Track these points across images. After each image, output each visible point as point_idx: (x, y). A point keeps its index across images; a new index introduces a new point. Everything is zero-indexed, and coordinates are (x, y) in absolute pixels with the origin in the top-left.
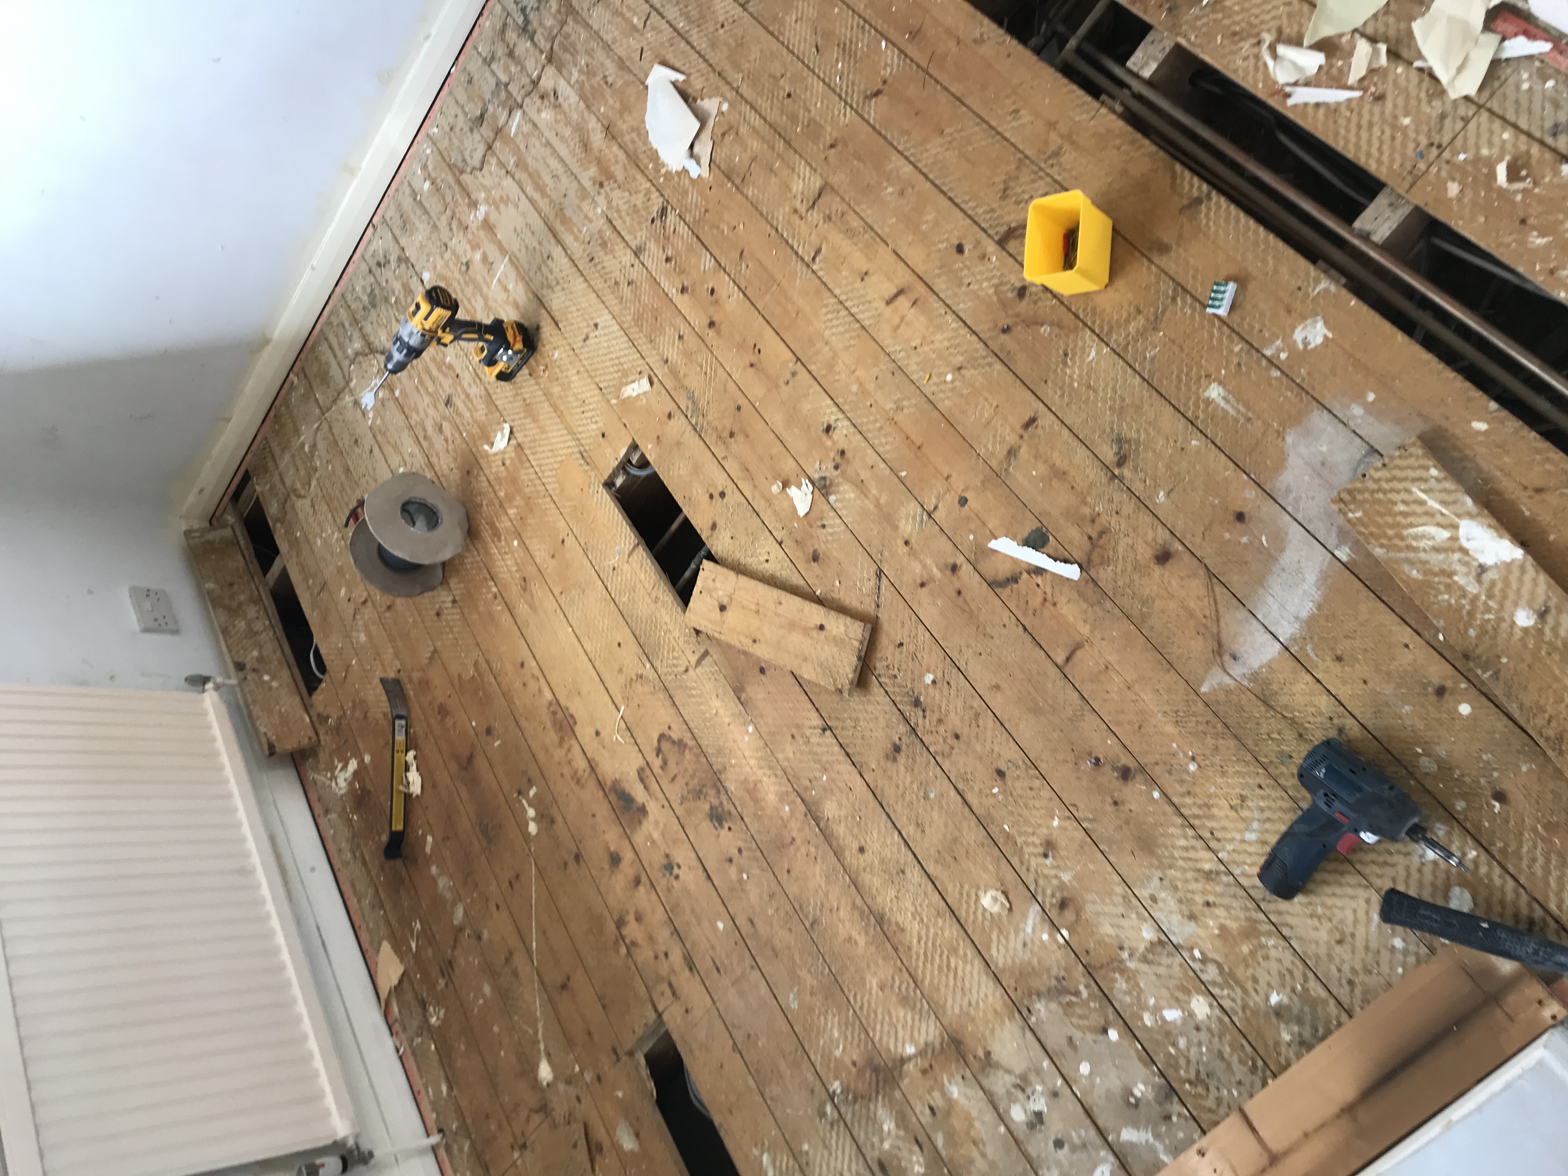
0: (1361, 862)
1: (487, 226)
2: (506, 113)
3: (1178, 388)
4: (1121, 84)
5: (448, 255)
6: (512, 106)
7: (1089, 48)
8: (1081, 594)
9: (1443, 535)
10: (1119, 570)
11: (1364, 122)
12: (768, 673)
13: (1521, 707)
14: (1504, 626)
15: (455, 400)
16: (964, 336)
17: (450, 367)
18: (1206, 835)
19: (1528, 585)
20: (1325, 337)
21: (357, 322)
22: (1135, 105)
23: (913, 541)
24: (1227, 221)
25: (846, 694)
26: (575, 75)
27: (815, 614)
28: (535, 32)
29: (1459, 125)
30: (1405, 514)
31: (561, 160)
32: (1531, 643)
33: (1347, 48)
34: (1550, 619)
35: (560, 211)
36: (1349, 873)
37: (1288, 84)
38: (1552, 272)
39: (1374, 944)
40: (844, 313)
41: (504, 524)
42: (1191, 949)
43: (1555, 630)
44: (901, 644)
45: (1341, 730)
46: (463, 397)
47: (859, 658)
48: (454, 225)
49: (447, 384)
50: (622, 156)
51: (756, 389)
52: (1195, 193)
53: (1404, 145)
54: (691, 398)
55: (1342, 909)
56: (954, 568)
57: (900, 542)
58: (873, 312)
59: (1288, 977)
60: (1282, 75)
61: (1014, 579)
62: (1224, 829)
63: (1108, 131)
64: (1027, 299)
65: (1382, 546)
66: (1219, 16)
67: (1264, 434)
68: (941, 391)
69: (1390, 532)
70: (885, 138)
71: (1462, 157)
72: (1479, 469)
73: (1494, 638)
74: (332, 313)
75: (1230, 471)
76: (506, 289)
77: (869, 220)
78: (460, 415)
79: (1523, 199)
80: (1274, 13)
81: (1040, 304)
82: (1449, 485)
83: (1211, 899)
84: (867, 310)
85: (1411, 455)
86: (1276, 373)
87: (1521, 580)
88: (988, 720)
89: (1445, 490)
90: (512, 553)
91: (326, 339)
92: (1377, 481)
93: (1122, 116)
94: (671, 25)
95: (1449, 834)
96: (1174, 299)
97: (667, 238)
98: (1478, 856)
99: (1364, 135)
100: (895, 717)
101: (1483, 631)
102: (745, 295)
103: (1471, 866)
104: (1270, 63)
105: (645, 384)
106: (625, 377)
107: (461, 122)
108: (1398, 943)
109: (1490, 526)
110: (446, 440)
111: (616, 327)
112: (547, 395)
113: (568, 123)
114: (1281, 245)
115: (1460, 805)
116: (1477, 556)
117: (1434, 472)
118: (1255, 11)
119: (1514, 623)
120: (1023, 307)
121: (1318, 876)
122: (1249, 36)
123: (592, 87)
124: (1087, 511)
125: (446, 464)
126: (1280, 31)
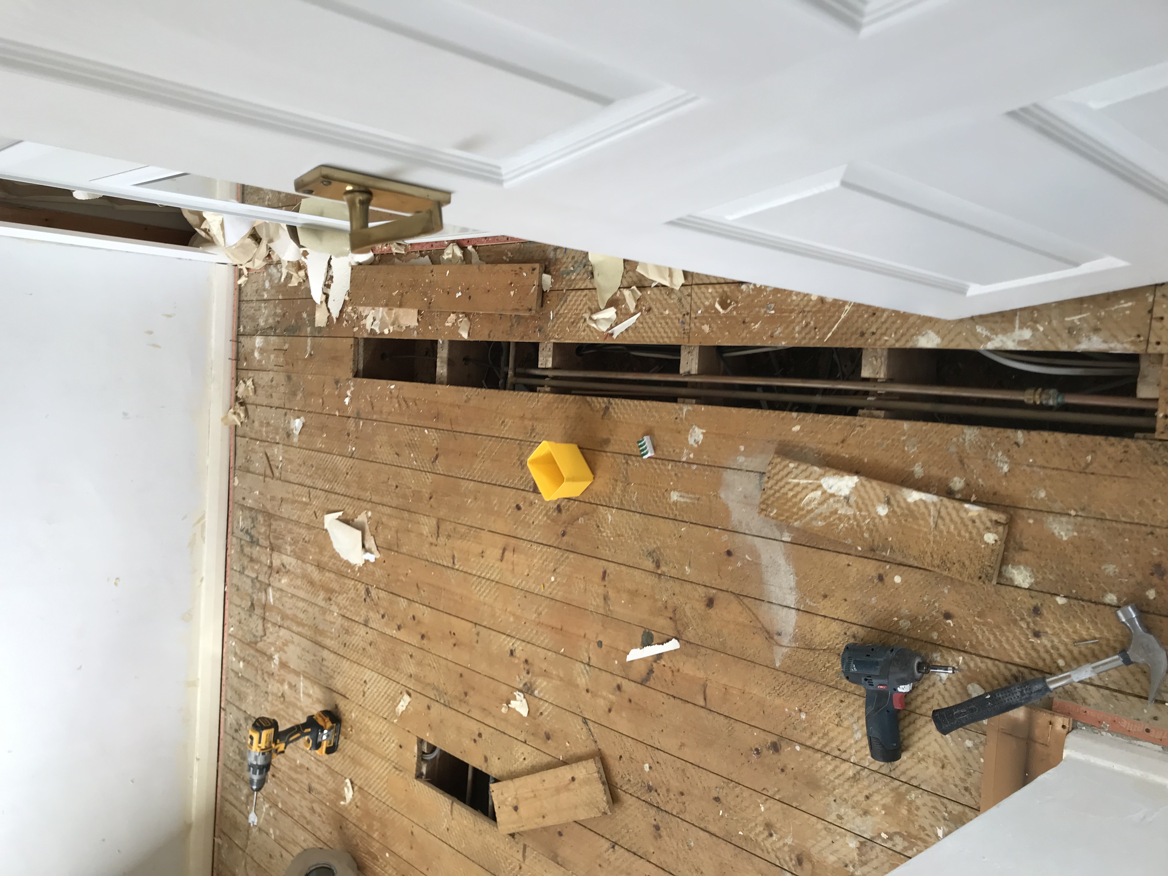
0: (918, 708)
1: (283, 665)
2: (263, 593)
3: (658, 507)
4: (544, 377)
5: (270, 698)
6: (265, 587)
7: (519, 370)
8: (688, 655)
9: (819, 493)
10: (695, 627)
11: (650, 324)
12: (564, 833)
13: (915, 558)
14: (877, 521)
15: (314, 785)
16: (546, 551)
17: (301, 766)
18: (837, 753)
19: (872, 493)
20: (703, 433)
21: (238, 776)
22: (555, 383)
23: (590, 688)
24: (625, 408)
25: (609, 813)
26: (289, 548)
27: (565, 773)
28: (258, 540)
29: (689, 298)
30: (795, 496)
31: (303, 600)
32: (895, 521)
33: (621, 298)
34: (893, 502)
35: (316, 629)
36: (916, 719)
37: (608, 330)
38: (772, 336)
39: (959, 755)
40: (484, 581)
41: (375, 847)
42: (879, 835)
43: (899, 506)
44: (621, 757)
45: (854, 637)
46: (316, 780)
47: (603, 783)
48: (266, 678)
49: (304, 778)
50: (332, 576)
51: (463, 657)
52: (603, 406)
53: (673, 323)
54: (435, 688)
55: (929, 744)
56: (619, 687)
57: (584, 692)
58: (498, 570)
59: (936, 812)
60: (604, 328)
61: (651, 671)
62: (842, 742)
63: (548, 403)
64: (563, 511)
65: (796, 520)
66: (562, 319)
67: (710, 501)
68: (554, 589)
69: (795, 510)
70: (452, 476)
71: (700, 312)
72: (811, 450)
73: (877, 531)
74: (223, 780)
75: (708, 533)
76: (309, 696)
77: (468, 524)
78: (319, 793)
79: (737, 313)
80: (583, 303)
81: (571, 509)
82: (803, 467)
83: (866, 793)
84: (494, 571)
85: (776, 464)
86: (694, 467)
87: (867, 492)
88: (691, 770)
89: (803, 471)
90: (388, 863)
91: (227, 800)
92: (771, 488)
93: (551, 392)
94: (323, 490)
95: (942, 656)
96: (627, 463)
97: (376, 605)
98: (964, 658)
99: (654, 330)
100: (645, 807)
101: (871, 531)
102: (431, 607)
103: (964, 667)
104: (594, 325)
105: (407, 698)
106: (395, 701)
107: (243, 615)
108: (969, 743)
109: (834, 475)
110: (320, 816)
111: (376, 675)
112: (360, 743)
113: (297, 577)
114: (655, 404)
115: (935, 635)
116: (840, 493)
117: (792, 465)
118: (575, 307)
119: (880, 516)
120: (564, 516)
121: (905, 733)
122: (580, 319)
123: (300, 549)
124: (660, 604)
125: (326, 831)
126: (590, 309)
